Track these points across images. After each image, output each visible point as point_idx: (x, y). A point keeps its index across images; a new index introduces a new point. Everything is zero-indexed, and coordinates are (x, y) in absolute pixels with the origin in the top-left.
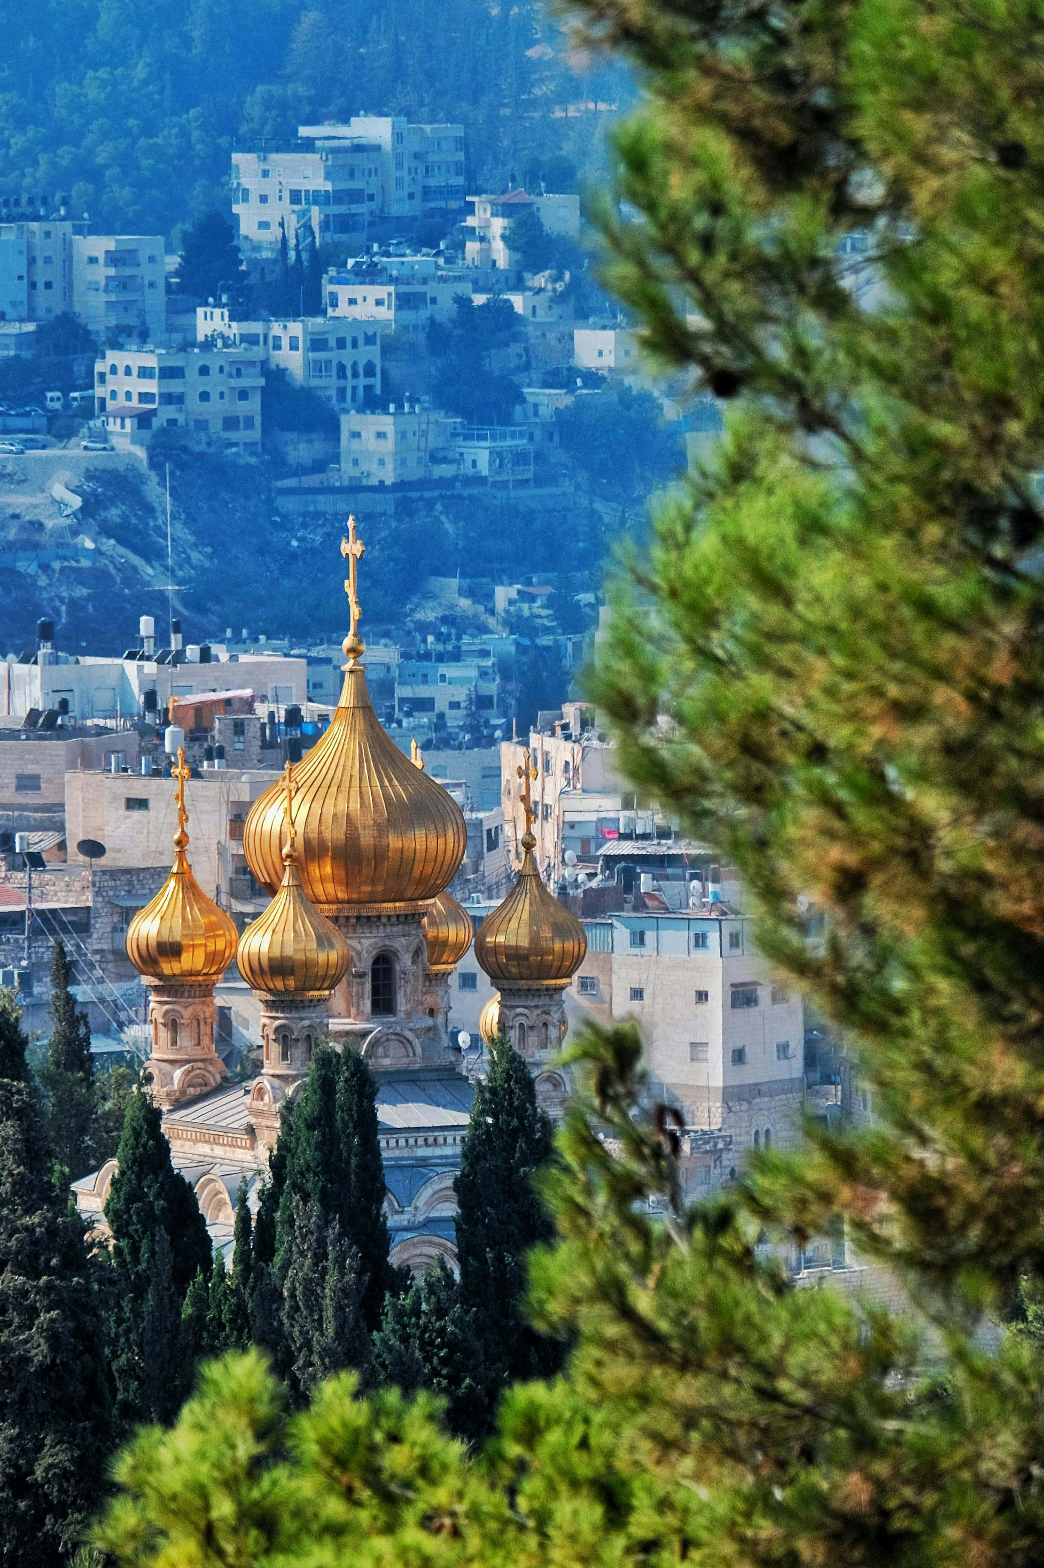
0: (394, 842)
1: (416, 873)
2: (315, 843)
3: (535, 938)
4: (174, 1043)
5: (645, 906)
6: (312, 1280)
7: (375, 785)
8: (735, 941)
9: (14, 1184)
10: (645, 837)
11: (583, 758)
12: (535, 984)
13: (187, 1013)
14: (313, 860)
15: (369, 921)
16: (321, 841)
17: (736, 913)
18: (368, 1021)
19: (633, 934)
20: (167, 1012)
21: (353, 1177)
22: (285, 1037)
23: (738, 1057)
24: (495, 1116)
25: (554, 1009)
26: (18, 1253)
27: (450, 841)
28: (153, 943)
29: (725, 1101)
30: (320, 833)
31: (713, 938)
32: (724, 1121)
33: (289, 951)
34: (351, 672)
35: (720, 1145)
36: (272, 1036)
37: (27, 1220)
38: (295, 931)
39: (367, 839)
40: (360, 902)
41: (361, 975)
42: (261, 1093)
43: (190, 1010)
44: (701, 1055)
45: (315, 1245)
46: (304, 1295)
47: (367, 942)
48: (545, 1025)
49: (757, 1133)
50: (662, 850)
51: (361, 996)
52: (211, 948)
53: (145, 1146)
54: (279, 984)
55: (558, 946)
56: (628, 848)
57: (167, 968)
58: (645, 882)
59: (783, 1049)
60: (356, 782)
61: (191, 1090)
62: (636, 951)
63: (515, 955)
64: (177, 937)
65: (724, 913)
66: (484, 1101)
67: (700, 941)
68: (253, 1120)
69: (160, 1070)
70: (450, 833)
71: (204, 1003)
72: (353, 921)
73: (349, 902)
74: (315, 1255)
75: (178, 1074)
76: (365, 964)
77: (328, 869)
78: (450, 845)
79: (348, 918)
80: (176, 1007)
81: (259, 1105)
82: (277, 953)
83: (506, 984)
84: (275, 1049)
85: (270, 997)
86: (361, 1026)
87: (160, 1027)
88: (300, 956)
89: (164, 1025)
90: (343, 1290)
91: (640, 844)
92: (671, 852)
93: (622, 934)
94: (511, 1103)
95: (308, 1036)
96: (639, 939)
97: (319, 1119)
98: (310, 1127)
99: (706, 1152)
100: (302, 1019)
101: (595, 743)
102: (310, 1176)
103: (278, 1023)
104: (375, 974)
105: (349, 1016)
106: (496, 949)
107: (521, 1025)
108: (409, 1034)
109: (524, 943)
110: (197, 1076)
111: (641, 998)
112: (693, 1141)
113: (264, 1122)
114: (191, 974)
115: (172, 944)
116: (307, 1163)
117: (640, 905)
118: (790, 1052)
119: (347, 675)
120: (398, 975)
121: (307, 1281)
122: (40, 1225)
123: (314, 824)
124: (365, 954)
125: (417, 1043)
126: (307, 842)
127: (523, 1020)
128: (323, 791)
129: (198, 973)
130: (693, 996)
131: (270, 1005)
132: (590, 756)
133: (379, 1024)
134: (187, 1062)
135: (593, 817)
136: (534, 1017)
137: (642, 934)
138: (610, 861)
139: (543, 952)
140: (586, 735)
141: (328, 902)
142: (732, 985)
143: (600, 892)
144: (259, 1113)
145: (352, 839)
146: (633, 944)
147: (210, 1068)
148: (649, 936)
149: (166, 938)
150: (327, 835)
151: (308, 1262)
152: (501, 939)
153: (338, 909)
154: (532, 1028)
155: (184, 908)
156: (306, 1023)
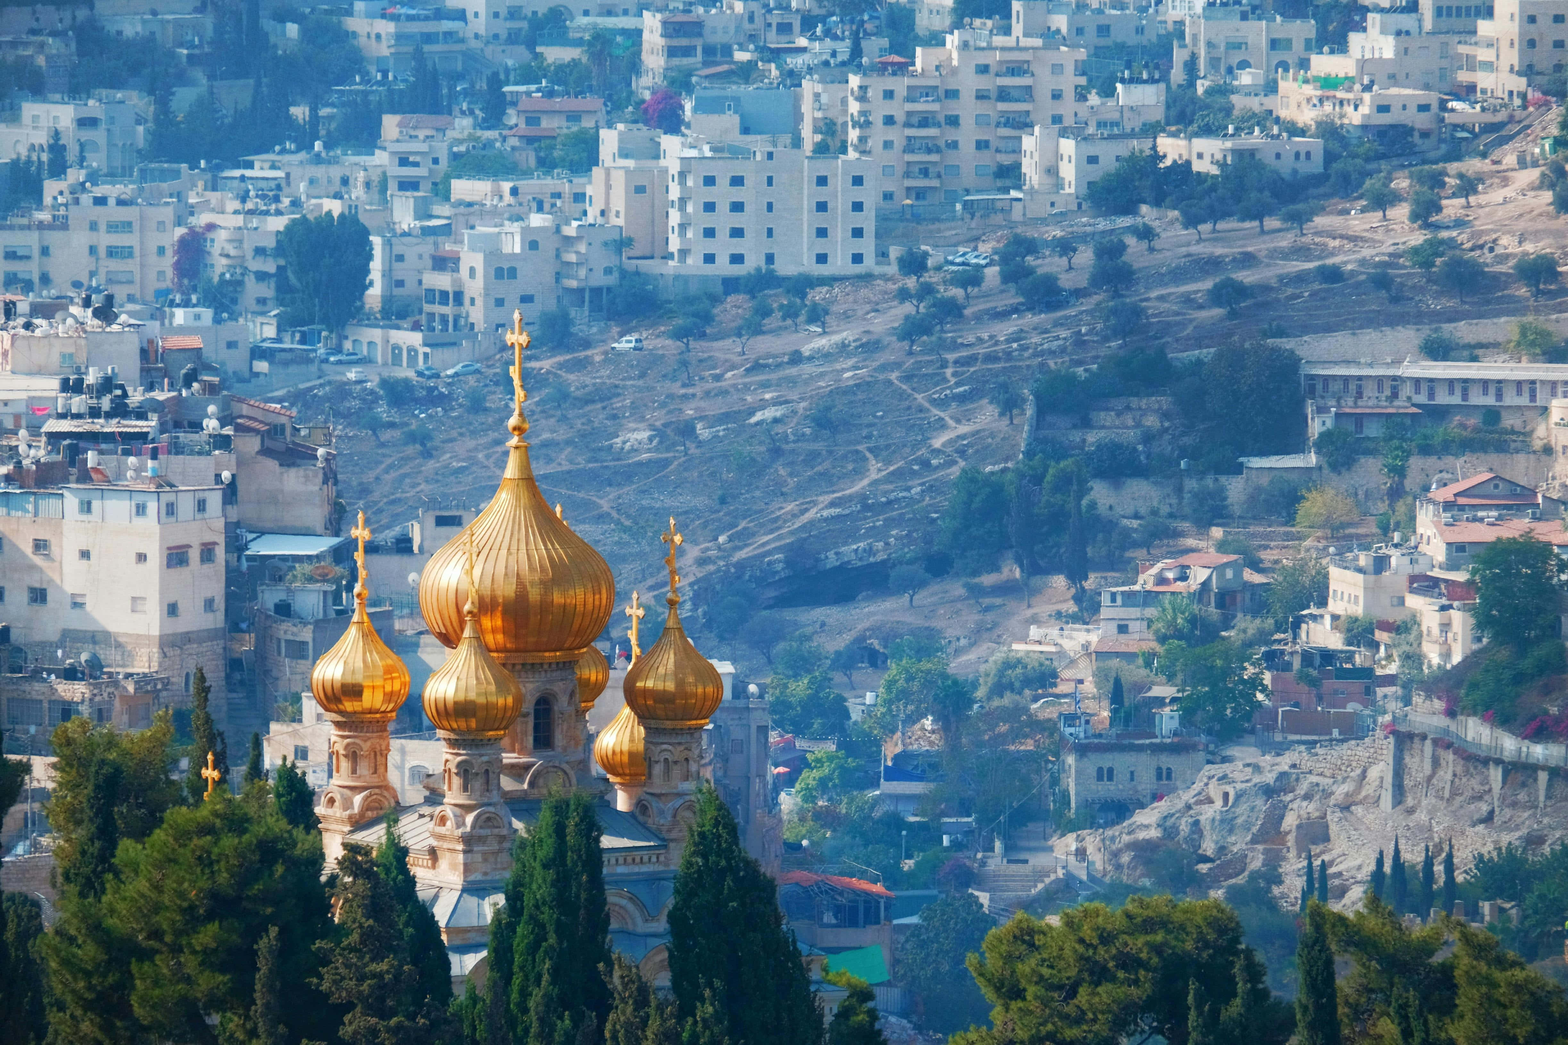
0: (557, 598)
1: (576, 626)
2: (488, 600)
3: (680, 683)
4: (354, 771)
5: (91, 480)
6: (632, 1024)
7: (540, 550)
8: (171, 509)
9: (362, 935)
10: (78, 416)
11: (12, 344)
12: (679, 724)
13: (366, 746)
14: (486, 614)
15: (533, 668)
16: (494, 598)
17: (171, 485)
18: (530, 755)
19: (82, 503)
20: (348, 745)
21: (582, 911)
22: (466, 771)
23: (172, 610)
24: (705, 857)
25: (694, 746)
26: (369, 996)
27: (604, 596)
28: (337, 685)
29: (161, 647)
30: (493, 590)
31: (152, 506)
32: (160, 665)
33: (472, 696)
34: (517, 448)
35: (159, 686)
36: (454, 770)
37: (374, 967)
38: (477, 678)
39: (534, 594)
40: (526, 651)
41: (526, 715)
42: (443, 820)
43: (369, 744)
44: (139, 608)
45: (635, 993)
46: (626, 1036)
47: (530, 686)
48: (687, 760)
49: (187, 675)
50: (96, 428)
51: (525, 733)
52: (388, 689)
53: (394, 880)
54: (463, 724)
55: (700, 690)
56: (65, 426)
57: (349, 706)
58: (91, 458)
59: (209, 604)
60: (523, 546)
61: (369, 814)
62: (84, 517)
63: (661, 697)
64: (359, 678)
65: (161, 486)
66: (696, 845)
67: (141, 510)
68: (434, 843)
69: (342, 795)
70: (604, 591)
71: (381, 737)
72: (518, 667)
73: (517, 651)
74: (636, 1002)
75: (358, 799)
76: (528, 706)
77: (499, 623)
78: (604, 601)
79: (514, 665)
80: (357, 741)
81: (442, 830)
82: (461, 697)
83: (653, 724)
84: (456, 781)
85: (453, 736)
86: (524, 760)
87: (342, 758)
88: (482, 700)
89: (345, 756)
90: (664, 1034)
91: (75, 422)
92: (106, 430)
93: (71, 501)
94: (719, 845)
95: (487, 771)
96: (86, 507)
97: (554, 860)
98: (545, 866)
99: (147, 692)
100: (481, 755)
101: (22, 331)
102: (546, 909)
103: (459, 759)
104: (537, 714)
105: (513, 751)
106: (645, 692)
107: (666, 760)
108: (565, 767)
109: (670, 686)
110: (374, 801)
111: (88, 558)
112: (136, 683)
113: (446, 845)
114: (371, 711)
115: (354, 685)
116: (543, 897)
117: (85, 476)
118: (215, 606)
119: (512, 451)
120: (557, 715)
121: (628, 1025)
122: (388, 972)
123: (488, 582)
124: (529, 697)
125: (572, 773)
126: (481, 599)
127: (667, 755)
128: (494, 553)
129: (377, 711)
130: (133, 558)
131: (452, 743)
132: (18, 343)
133: (540, 759)
134: (364, 788)
135: (24, 396)
136: (678, 753)
137: (89, 503)
138: (54, 437)
139: (686, 696)
140: (11, 323)
141: (497, 651)
142: (169, 548)
143: (50, 466)
144: (440, 837)
145: (521, 595)
146: (81, 511)
147: (386, 793)
148: (96, 504)
149: (349, 680)
150: (499, 593)
151: (630, 1009)
152: (650, 684)
153: (506, 658)
154: (676, 762)
155: (364, 653)
156: (485, 759)
